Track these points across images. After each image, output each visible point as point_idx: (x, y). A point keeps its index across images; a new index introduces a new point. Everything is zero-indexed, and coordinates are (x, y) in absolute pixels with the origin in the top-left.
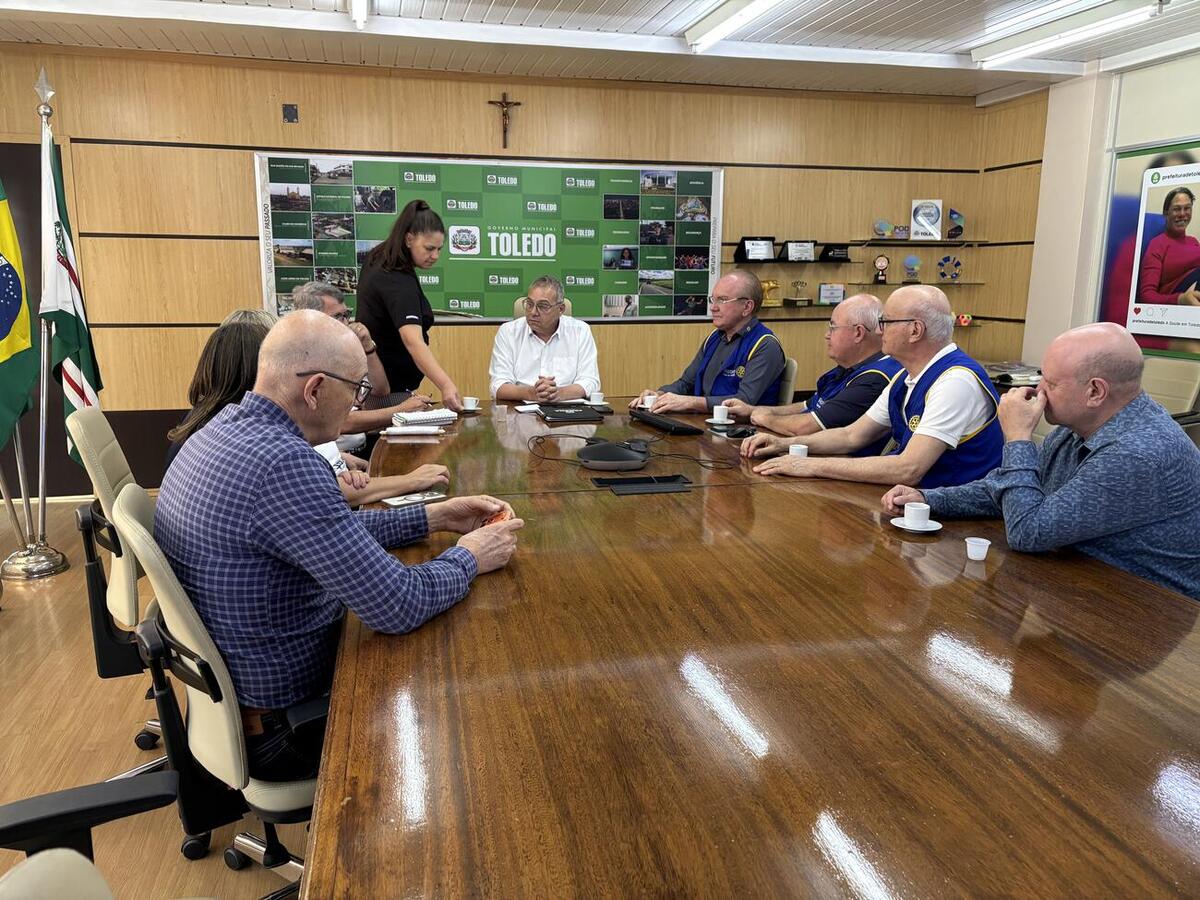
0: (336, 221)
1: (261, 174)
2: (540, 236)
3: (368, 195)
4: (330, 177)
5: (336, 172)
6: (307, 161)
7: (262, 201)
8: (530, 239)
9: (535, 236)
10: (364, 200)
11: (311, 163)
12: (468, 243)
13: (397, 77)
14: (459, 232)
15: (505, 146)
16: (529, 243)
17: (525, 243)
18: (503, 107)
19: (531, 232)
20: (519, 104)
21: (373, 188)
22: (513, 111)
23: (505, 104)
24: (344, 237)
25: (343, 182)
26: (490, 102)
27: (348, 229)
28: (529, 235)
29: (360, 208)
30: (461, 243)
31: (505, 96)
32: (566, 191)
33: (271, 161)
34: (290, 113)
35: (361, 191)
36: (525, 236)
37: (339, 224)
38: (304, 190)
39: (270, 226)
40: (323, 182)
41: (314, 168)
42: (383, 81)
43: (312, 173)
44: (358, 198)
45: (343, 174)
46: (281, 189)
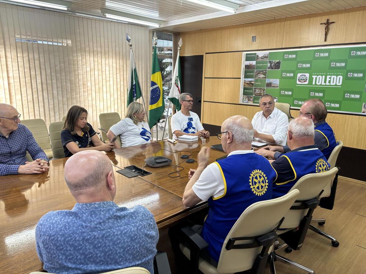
0: (262, 72)
1: (244, 58)
2: (335, 77)
3: (272, 64)
4: (261, 58)
5: (263, 57)
6: (256, 53)
7: (243, 67)
8: (330, 78)
9: (333, 77)
10: (271, 65)
11: (257, 54)
12: (304, 80)
13: (287, 20)
14: (301, 76)
15: (325, 41)
16: (330, 79)
17: (328, 79)
18: (326, 25)
19: (331, 75)
20: (334, 22)
21: (274, 61)
22: (331, 26)
23: (328, 24)
24: (263, 78)
25: (265, 60)
26: (321, 24)
27: (265, 75)
28: (330, 76)
29: (269, 68)
30: (301, 80)
31: (328, 20)
32: (350, 57)
33: (247, 54)
34: (254, 38)
35: (270, 62)
36: (328, 77)
37: (262, 74)
38: (254, 63)
39: (244, 75)
40: (260, 60)
41: (257, 56)
42: (283, 23)
43: (257, 57)
44: (269, 65)
45: (266, 57)
46: (248, 63)
